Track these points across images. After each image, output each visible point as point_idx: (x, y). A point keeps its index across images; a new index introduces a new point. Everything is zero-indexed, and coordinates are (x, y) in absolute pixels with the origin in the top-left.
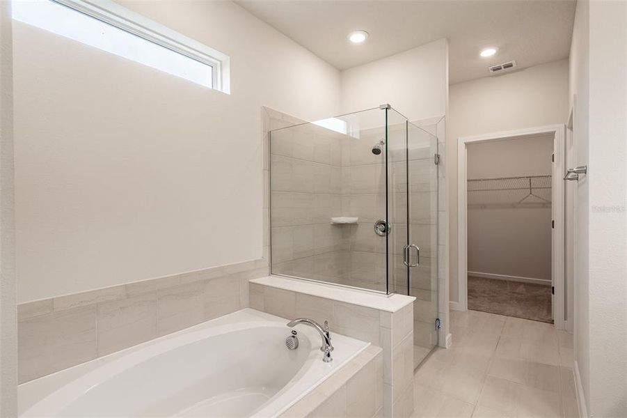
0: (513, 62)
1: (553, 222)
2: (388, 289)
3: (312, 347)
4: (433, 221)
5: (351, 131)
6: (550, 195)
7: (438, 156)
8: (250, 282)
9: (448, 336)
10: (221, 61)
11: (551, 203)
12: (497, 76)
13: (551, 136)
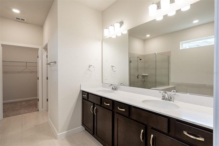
0: (25, 19)
1: (38, 78)
11: (37, 71)
12: (19, 21)
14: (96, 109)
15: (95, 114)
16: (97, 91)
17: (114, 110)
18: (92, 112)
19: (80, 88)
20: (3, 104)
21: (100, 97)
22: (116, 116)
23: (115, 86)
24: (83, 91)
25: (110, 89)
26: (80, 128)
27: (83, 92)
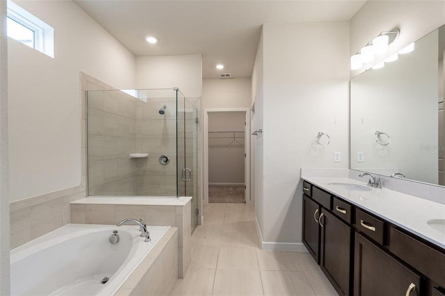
0: (230, 74)
1: (246, 154)
2: (178, 194)
3: (133, 237)
4: (195, 155)
5: (141, 97)
6: (244, 141)
7: (197, 118)
8: (71, 204)
9: (202, 218)
10: (43, 30)
11: (244, 145)
12: (223, 79)
13: (245, 112)
14: (324, 216)
15: (322, 226)
16: (329, 184)
17: (354, 225)
18: (317, 221)
19: (299, 176)
20: (209, 186)
21: (330, 195)
22: (358, 238)
23: (377, 177)
24: (305, 181)
25: (365, 184)
26: (299, 245)
27: (305, 183)
